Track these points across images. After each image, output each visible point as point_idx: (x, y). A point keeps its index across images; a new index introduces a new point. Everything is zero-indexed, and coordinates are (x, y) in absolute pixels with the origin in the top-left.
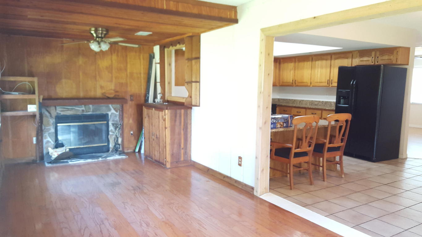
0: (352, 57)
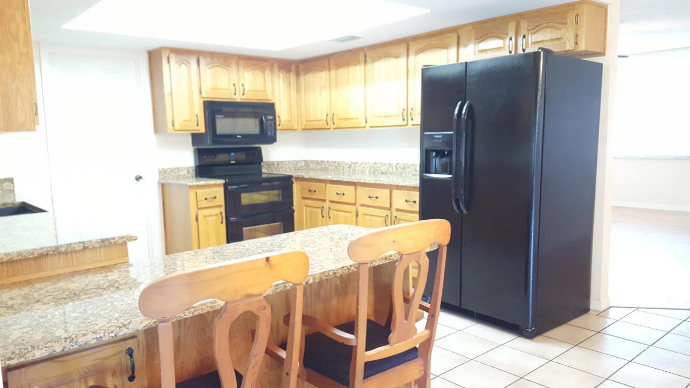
0: (458, 44)
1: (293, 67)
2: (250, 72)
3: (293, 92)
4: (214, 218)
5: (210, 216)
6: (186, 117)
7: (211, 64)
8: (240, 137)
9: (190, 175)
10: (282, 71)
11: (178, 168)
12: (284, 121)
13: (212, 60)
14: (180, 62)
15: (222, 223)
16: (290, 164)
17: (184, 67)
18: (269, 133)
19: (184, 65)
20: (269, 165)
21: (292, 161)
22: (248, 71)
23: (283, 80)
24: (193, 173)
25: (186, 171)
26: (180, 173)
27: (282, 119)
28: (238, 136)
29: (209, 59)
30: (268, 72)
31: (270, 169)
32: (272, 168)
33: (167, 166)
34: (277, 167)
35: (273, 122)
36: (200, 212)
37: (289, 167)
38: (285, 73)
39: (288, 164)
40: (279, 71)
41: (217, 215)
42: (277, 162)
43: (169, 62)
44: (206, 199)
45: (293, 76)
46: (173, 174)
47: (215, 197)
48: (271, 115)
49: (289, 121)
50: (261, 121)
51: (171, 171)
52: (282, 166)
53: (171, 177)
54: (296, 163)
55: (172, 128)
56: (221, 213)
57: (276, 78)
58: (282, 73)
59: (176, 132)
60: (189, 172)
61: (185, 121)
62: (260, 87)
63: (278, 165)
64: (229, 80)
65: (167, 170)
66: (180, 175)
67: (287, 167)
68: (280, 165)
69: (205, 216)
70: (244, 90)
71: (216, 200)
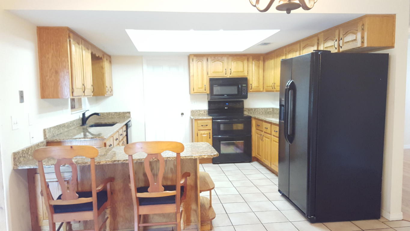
1: (262, 58)
2: (235, 63)
3: (261, 71)
4: (206, 135)
5: (204, 134)
6: (200, 86)
7: (214, 60)
8: (226, 95)
9: (205, 114)
10: (255, 60)
11: (199, 110)
12: (254, 87)
13: (215, 58)
14: (198, 61)
15: (210, 138)
16: (262, 110)
17: (200, 63)
18: (243, 93)
19: (200, 62)
20: (249, 110)
21: (264, 108)
22: (234, 62)
23: (255, 65)
24: (207, 113)
25: (203, 112)
26: (200, 112)
27: (253, 86)
28: (225, 95)
29: (213, 58)
30: (246, 62)
31: (250, 112)
32: (251, 111)
33: (194, 109)
34: (254, 111)
35: (246, 88)
36: (199, 131)
37: (262, 111)
38: (256, 61)
39: (261, 110)
40: (253, 60)
41: (208, 134)
42: (254, 108)
43: (193, 61)
44: (202, 126)
45: (261, 63)
46: (197, 113)
47: (207, 125)
48: (245, 84)
49: (257, 87)
50: (238, 87)
51: (196, 111)
52: (257, 111)
53: (196, 114)
54: (266, 109)
55: (193, 91)
56: (210, 133)
57: (250, 65)
58: (254, 61)
59: (195, 93)
60: (205, 112)
61: (199, 88)
62: (241, 69)
63: (255, 110)
64: (223, 67)
65: (194, 111)
66: (200, 114)
67: (260, 111)
68: (256, 110)
69: (201, 134)
70: (231, 72)
71: (207, 126)
